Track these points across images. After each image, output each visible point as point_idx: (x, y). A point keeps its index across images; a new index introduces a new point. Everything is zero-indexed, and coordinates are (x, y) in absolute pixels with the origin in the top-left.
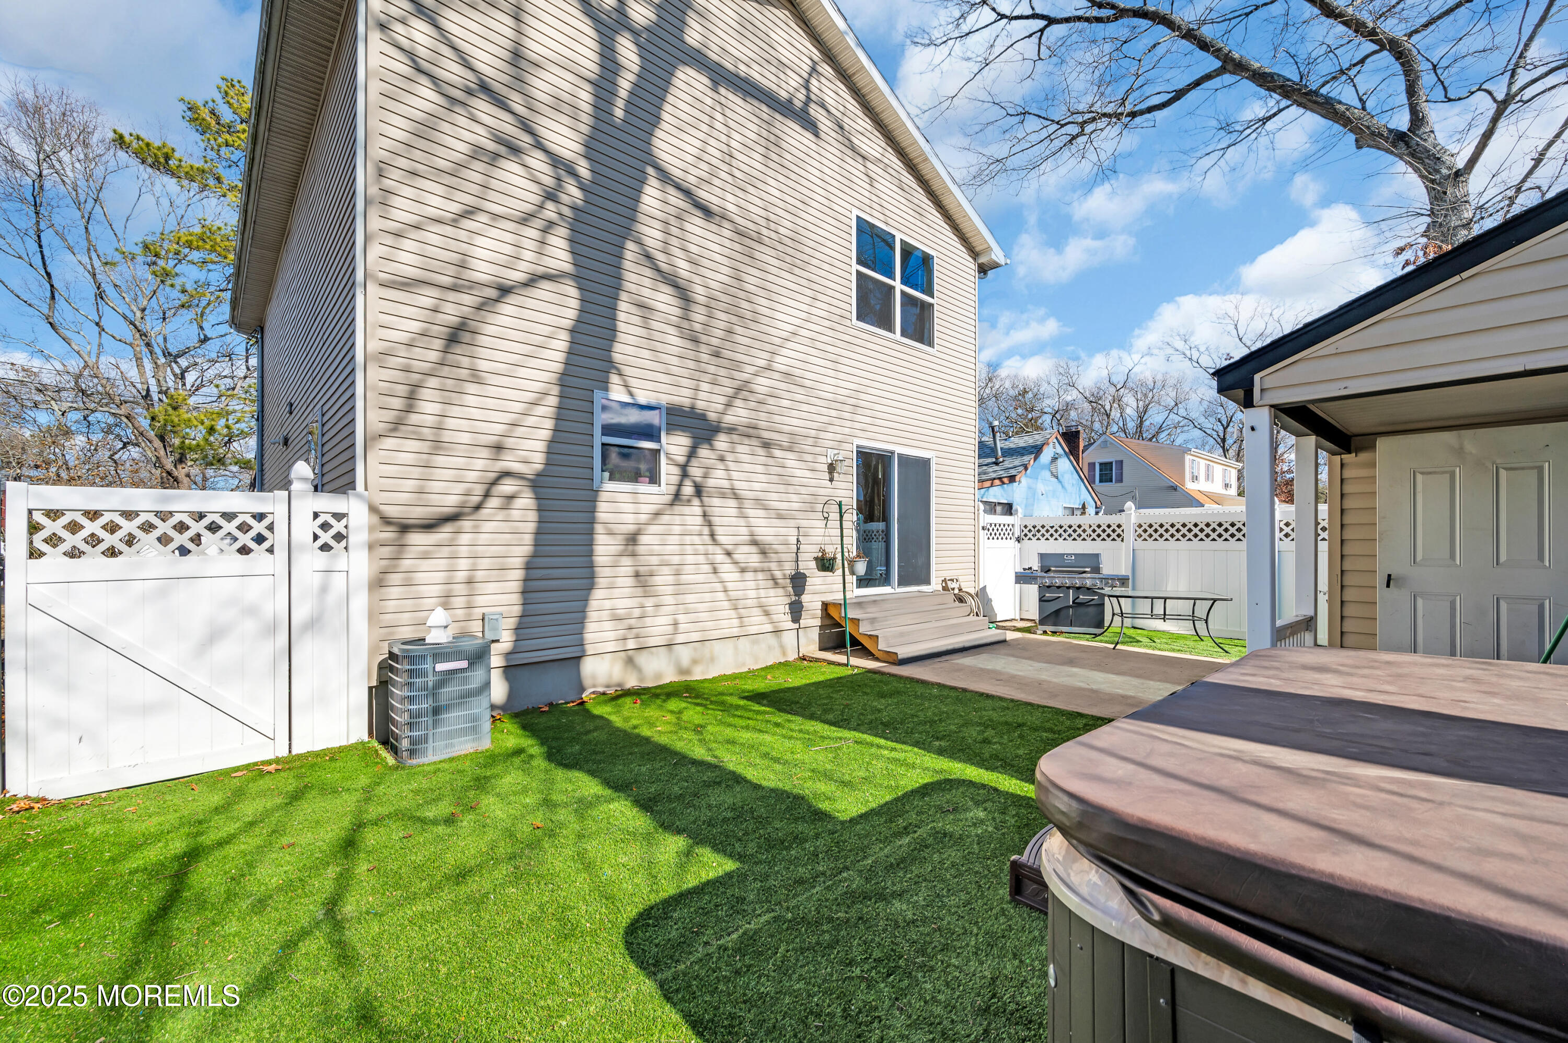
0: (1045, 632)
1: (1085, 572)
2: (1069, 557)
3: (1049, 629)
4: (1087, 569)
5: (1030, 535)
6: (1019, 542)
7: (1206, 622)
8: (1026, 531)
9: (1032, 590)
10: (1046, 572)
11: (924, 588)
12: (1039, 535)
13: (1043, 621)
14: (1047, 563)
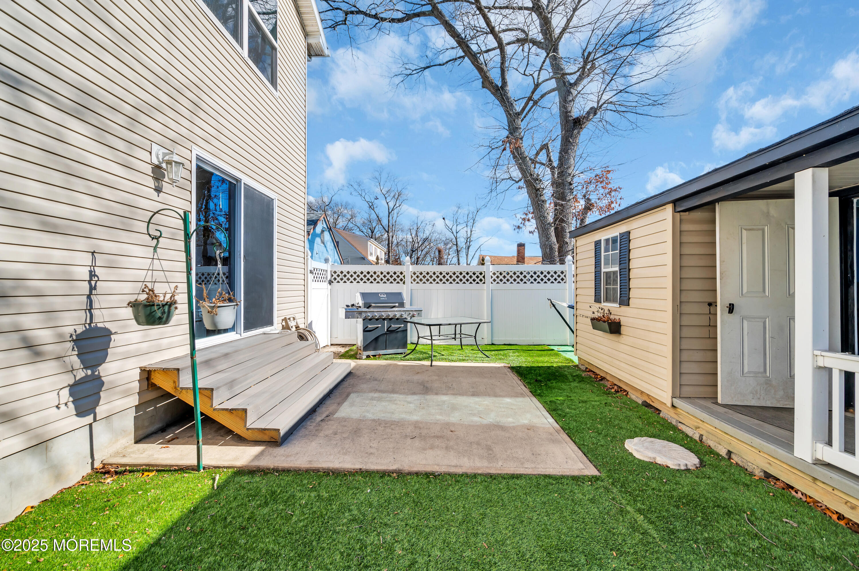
0: (368, 357)
1: (394, 307)
2: (382, 296)
3: (371, 353)
4: (397, 305)
5: (338, 279)
6: (330, 284)
7: (475, 338)
8: (335, 276)
9: (358, 324)
10: (368, 308)
11: (267, 329)
12: (345, 279)
13: (366, 348)
14: (368, 301)
